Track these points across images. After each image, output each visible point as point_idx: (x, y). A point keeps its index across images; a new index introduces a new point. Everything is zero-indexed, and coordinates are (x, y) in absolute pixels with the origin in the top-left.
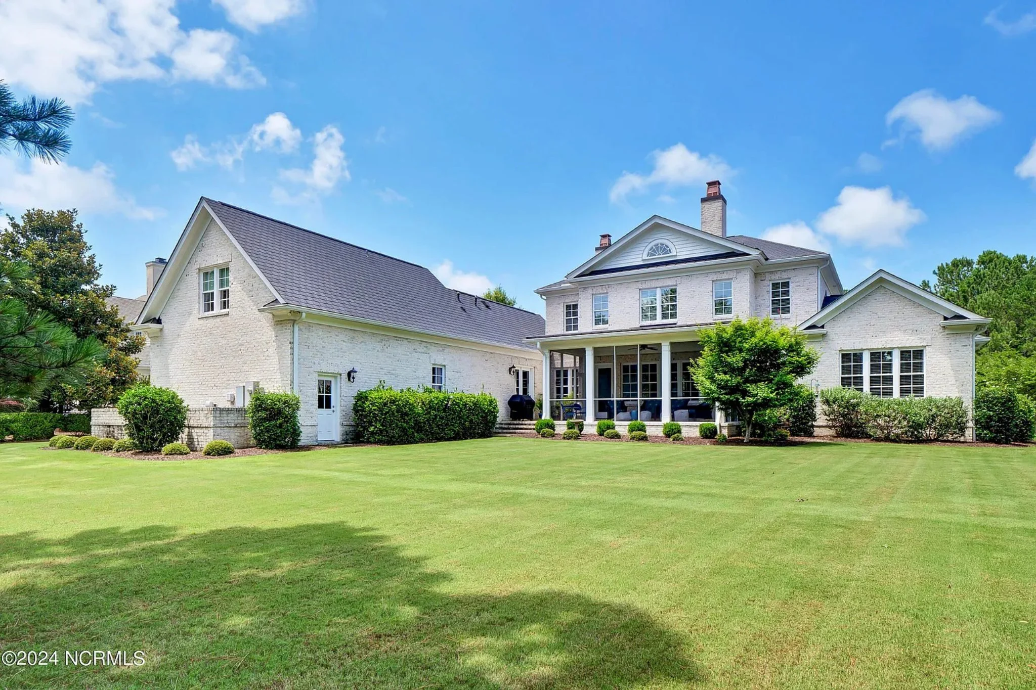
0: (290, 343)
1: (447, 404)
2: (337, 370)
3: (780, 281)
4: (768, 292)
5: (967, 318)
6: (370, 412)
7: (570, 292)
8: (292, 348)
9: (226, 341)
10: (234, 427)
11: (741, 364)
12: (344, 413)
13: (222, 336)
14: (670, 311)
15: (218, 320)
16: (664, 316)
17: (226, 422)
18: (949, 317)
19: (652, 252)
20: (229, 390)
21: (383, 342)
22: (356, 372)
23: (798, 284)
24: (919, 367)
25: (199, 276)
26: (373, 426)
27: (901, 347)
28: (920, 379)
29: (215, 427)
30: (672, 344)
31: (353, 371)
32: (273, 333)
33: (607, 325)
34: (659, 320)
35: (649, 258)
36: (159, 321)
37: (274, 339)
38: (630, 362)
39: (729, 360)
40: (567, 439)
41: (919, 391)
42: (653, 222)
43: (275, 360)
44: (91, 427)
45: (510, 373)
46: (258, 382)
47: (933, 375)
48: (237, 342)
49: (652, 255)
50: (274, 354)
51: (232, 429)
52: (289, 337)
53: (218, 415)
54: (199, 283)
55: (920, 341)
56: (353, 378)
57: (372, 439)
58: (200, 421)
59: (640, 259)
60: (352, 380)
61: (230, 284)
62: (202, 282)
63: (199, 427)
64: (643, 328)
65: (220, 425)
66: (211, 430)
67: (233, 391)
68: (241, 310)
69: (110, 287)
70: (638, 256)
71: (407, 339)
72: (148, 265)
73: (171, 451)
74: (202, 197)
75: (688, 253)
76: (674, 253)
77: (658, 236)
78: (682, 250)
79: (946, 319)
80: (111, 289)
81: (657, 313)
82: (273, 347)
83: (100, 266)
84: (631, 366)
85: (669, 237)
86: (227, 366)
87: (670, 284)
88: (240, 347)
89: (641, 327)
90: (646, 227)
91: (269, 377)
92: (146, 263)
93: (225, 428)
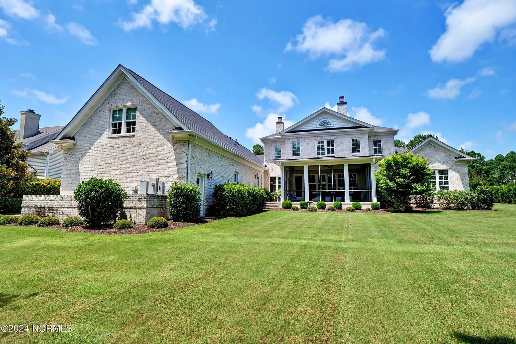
0: (187, 154)
1: (254, 193)
2: (204, 172)
3: (377, 140)
4: (372, 144)
5: (465, 158)
6: (227, 197)
7: (277, 140)
8: (188, 158)
9: (132, 152)
10: (156, 207)
11: (409, 174)
12: (206, 198)
13: (129, 149)
14: (331, 150)
15: (125, 139)
16: (328, 153)
17: (152, 204)
18: (458, 157)
19: (322, 124)
20: (132, 183)
21: (220, 158)
22: (213, 174)
23: (385, 142)
24: (447, 178)
25: (110, 112)
26: (229, 205)
27: (439, 169)
28: (447, 183)
29: (147, 208)
30: (349, 165)
31: (211, 173)
32: (173, 148)
33: (300, 156)
34: (326, 155)
35: (320, 126)
36: (73, 139)
37: (173, 152)
38: (312, 174)
39: (403, 172)
40: (312, 211)
41: (447, 188)
42: (323, 111)
43: (173, 165)
44: (21, 208)
45: (256, 178)
46: (158, 178)
47: (453, 181)
48: (141, 153)
49: (321, 125)
50: (173, 161)
51: (155, 209)
52: (186, 151)
53: (149, 200)
54: (110, 116)
55: (447, 167)
56: (211, 177)
57: (227, 213)
58: (134, 204)
59: (316, 127)
60: (210, 178)
61: (137, 117)
62: (111, 116)
63: (132, 208)
64: (318, 158)
65: (149, 206)
66: (145, 210)
67: (135, 184)
68: (145, 133)
69: (13, 119)
70: (315, 125)
71: (227, 157)
72: (22, 114)
73: (123, 226)
74: (120, 64)
75: (338, 125)
76: (332, 125)
77: (324, 117)
78: (335, 123)
79: (456, 158)
80: (14, 121)
81: (325, 151)
82: (172, 157)
83: (3, 107)
84: (313, 175)
85: (330, 118)
86: (132, 168)
87: (331, 138)
88: (144, 156)
89: (317, 157)
90: (320, 112)
91: (168, 176)
92: (21, 112)
93: (152, 208)
